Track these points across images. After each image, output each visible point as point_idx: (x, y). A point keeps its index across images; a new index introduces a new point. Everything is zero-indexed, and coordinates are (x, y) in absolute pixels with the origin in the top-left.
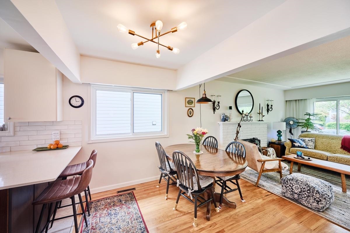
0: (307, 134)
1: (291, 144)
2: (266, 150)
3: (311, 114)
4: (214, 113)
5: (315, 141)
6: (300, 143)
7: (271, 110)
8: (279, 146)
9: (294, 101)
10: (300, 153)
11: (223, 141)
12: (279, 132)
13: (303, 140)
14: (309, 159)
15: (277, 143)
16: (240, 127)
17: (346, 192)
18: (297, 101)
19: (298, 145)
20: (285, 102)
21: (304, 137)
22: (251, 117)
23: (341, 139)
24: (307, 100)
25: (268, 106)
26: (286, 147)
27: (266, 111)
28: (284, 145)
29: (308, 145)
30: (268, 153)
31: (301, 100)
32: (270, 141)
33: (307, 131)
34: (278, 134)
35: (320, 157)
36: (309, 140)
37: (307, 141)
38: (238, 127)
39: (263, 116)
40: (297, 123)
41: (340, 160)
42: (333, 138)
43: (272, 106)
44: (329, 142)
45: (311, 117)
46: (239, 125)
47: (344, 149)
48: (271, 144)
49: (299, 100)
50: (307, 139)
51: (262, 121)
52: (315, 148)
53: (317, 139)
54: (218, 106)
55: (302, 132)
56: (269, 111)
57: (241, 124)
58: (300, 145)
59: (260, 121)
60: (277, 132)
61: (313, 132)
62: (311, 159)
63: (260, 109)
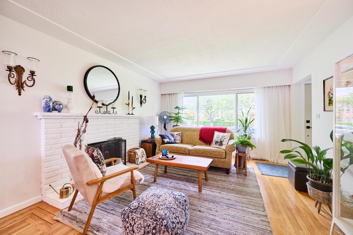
0: (176, 129)
1: (161, 141)
2: (135, 153)
3: (181, 108)
4: (20, 94)
5: (182, 135)
6: (169, 139)
7: (144, 102)
8: (151, 145)
9: (168, 95)
10: (165, 152)
11: (45, 151)
12: (152, 128)
13: (172, 135)
14: (173, 157)
15: (149, 141)
16: (87, 122)
17: (201, 191)
18: (171, 95)
19: (168, 141)
20: (161, 96)
21: (174, 132)
22: (114, 108)
23: (199, 131)
24: (178, 94)
25: (141, 96)
26: (157, 144)
27: (139, 102)
28: (155, 142)
29: (176, 140)
30: (137, 155)
31: (173, 94)
32: (143, 139)
33: (177, 125)
34: (152, 130)
35: (184, 151)
36: (177, 135)
37: (175, 135)
38: (83, 122)
39: (134, 108)
40: (170, 117)
41: (198, 152)
42: (193, 130)
43: (145, 97)
44: (192, 135)
45: (180, 111)
46: (86, 120)
47: (201, 140)
48: (143, 143)
49: (172, 94)
50: (176, 133)
51: (132, 114)
52: (182, 142)
53: (183, 132)
54: (30, 79)
55: (174, 126)
56: (143, 104)
57: (89, 117)
58: (168, 140)
59: (129, 114)
60: (151, 128)
61: (181, 125)
62: (175, 156)
63: (129, 99)
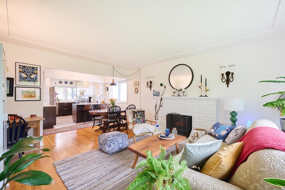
12: (233, 114)
22: (184, 92)
34: (232, 117)
59: (201, 96)
63: (201, 82)
